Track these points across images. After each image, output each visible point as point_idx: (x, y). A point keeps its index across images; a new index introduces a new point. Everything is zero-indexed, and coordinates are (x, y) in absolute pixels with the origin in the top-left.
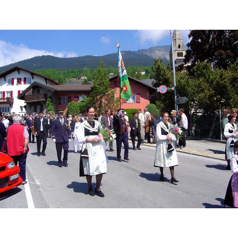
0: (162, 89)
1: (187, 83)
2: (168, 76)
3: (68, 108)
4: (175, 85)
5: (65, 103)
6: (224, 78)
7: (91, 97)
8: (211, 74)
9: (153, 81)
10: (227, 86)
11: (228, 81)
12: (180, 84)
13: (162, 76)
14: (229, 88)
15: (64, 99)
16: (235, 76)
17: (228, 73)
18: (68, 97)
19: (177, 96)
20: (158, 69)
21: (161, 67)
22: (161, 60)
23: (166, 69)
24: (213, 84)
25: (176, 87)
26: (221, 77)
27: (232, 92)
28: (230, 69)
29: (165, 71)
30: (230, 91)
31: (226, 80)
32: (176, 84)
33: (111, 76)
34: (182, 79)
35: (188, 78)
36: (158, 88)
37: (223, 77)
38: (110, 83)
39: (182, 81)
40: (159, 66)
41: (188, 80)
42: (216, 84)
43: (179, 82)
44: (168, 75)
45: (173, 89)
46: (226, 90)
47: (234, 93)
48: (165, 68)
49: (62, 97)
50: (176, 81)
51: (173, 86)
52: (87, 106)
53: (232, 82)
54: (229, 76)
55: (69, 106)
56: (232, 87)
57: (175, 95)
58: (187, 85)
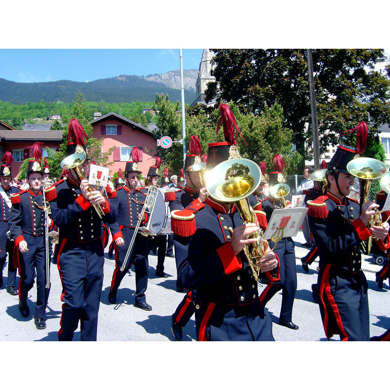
0: (165, 142)
1: (201, 134)
2: (176, 122)
3: (24, 168)
4: (184, 136)
5: (19, 160)
6: (255, 128)
7: (62, 151)
8: (240, 121)
9: (155, 129)
10: (258, 140)
11: (261, 132)
12: (192, 135)
13: (168, 122)
14: (262, 142)
15: (18, 153)
16: (270, 125)
17: (262, 121)
18: (24, 150)
19: (186, 153)
20: (162, 110)
21: (166, 107)
22: (167, 97)
23: (175, 110)
24: (240, 136)
25: (186, 140)
26: (250, 126)
27: (266, 150)
28: (266, 116)
29: (171, 114)
30: (263, 148)
31: (256, 131)
32: (186, 134)
33: (97, 118)
34: (194, 127)
35: (204, 127)
36: (158, 140)
37: (253, 127)
38: (92, 128)
39: (195, 130)
40: (164, 106)
41: (203, 129)
42: (244, 136)
43: (190, 131)
44: (176, 120)
45: (181, 142)
46: (258, 145)
47: (269, 149)
48: (172, 110)
49: (15, 150)
50: (186, 131)
51: (182, 137)
52: (54, 165)
53: (267, 134)
54: (263, 125)
55: (24, 166)
56: (266, 142)
57: (184, 151)
58: (202, 138)
